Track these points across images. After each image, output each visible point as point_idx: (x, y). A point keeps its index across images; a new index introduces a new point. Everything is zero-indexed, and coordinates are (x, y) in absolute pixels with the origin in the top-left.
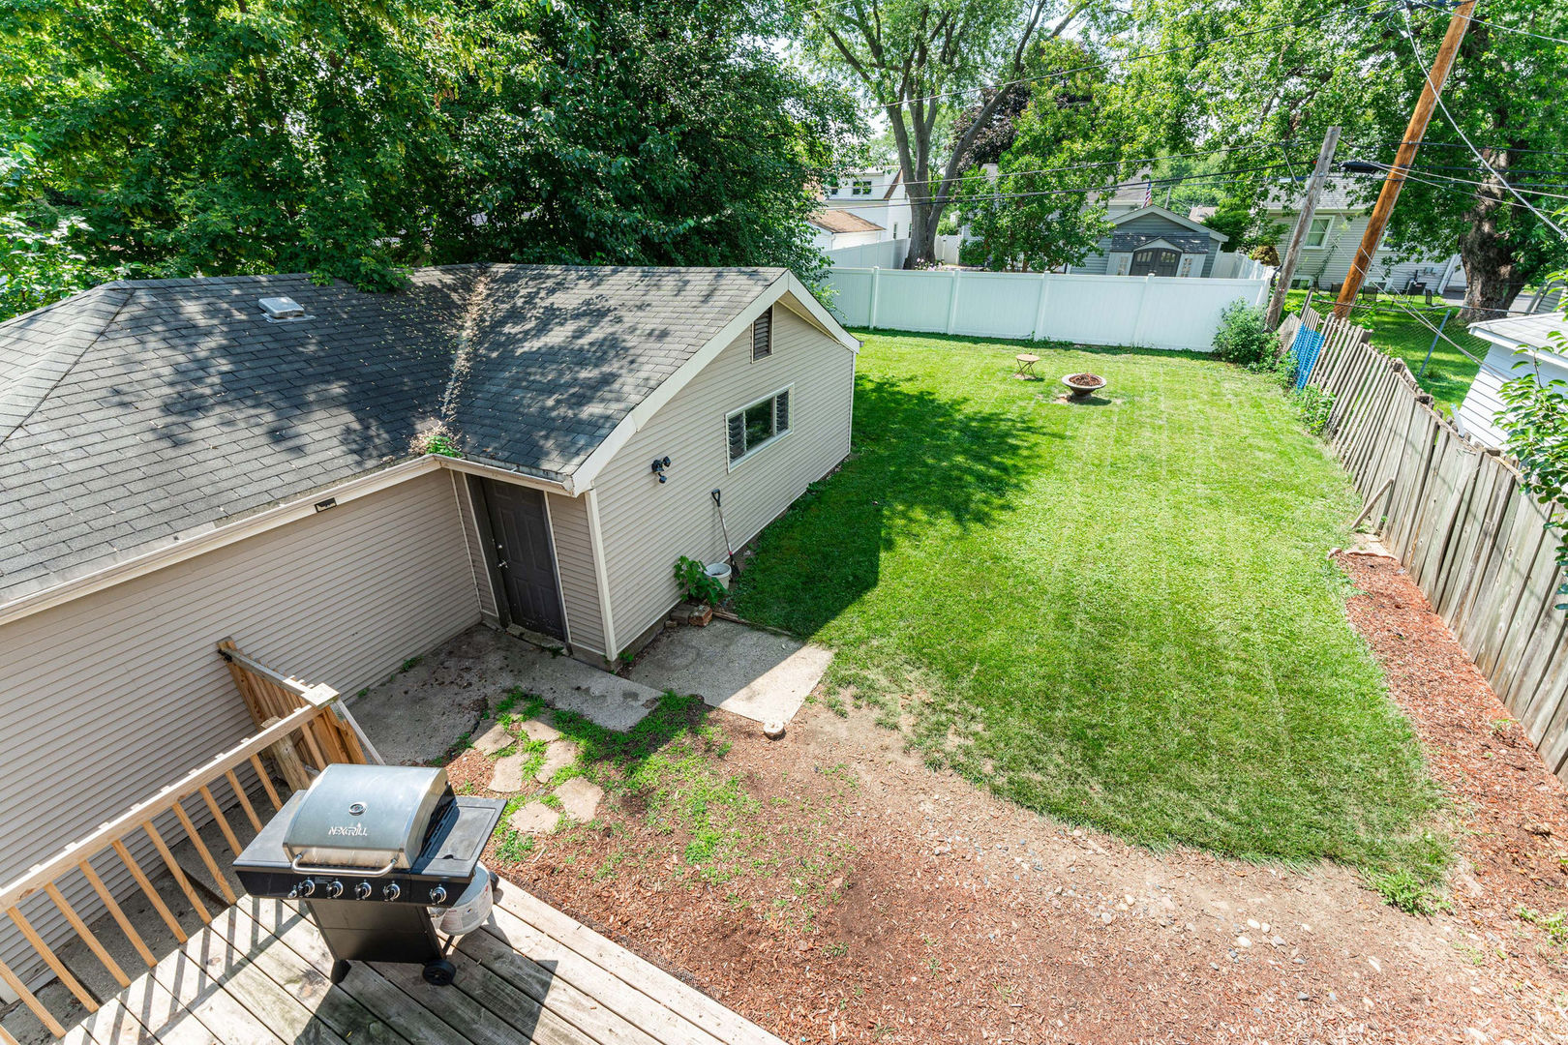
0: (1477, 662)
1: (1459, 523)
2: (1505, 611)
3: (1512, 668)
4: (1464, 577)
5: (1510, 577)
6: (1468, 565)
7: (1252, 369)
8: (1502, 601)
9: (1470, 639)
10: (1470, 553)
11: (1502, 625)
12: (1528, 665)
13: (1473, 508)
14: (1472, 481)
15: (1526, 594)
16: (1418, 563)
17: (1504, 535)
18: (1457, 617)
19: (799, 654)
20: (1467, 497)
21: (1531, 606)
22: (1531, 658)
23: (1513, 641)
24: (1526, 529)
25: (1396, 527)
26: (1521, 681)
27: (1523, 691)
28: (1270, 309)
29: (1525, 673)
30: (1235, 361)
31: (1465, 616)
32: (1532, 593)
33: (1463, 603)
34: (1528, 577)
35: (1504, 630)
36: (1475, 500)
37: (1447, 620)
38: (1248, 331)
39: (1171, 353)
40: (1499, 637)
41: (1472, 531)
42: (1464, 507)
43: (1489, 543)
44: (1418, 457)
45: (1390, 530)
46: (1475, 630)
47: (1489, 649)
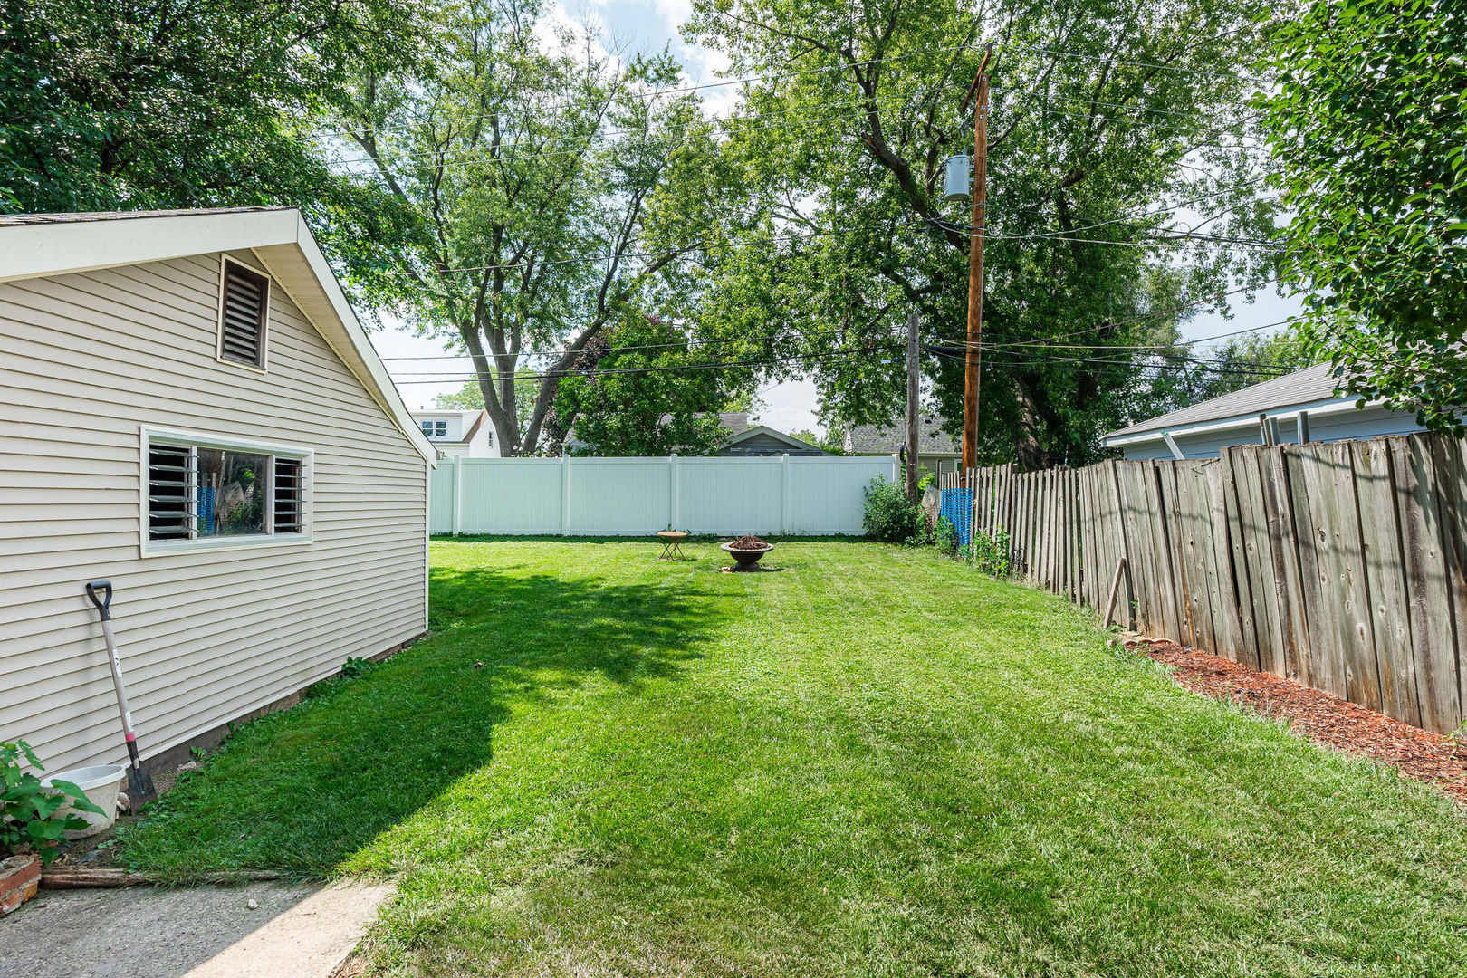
0: (1352, 696)
1: (1237, 544)
2: (1356, 608)
3: (1408, 670)
4: (1275, 603)
5: (1338, 562)
6: (1272, 584)
7: (910, 544)
8: (1343, 597)
9: (1325, 673)
10: (1269, 568)
11: (1361, 625)
12: (1427, 655)
13: (1247, 520)
14: (1229, 488)
15: (1371, 570)
16: (1203, 628)
17: (1303, 521)
18: (1292, 656)
19: (307, 905)
20: (1233, 512)
21: (1387, 582)
22: (1426, 642)
23: (1386, 637)
24: (1329, 496)
25: (1153, 608)
26: (1430, 681)
27: (1441, 692)
28: (906, 485)
29: (1428, 668)
30: (891, 540)
31: (1303, 649)
32: (1378, 565)
33: (1290, 635)
34: (1364, 546)
35: (1366, 631)
36: (1245, 505)
37: (1280, 671)
38: (895, 505)
39: (825, 538)
40: (1364, 645)
41: (1259, 544)
42: (1234, 526)
43: (1288, 545)
44: (1146, 518)
45: (1145, 617)
46: (1325, 659)
47: (1358, 668)
